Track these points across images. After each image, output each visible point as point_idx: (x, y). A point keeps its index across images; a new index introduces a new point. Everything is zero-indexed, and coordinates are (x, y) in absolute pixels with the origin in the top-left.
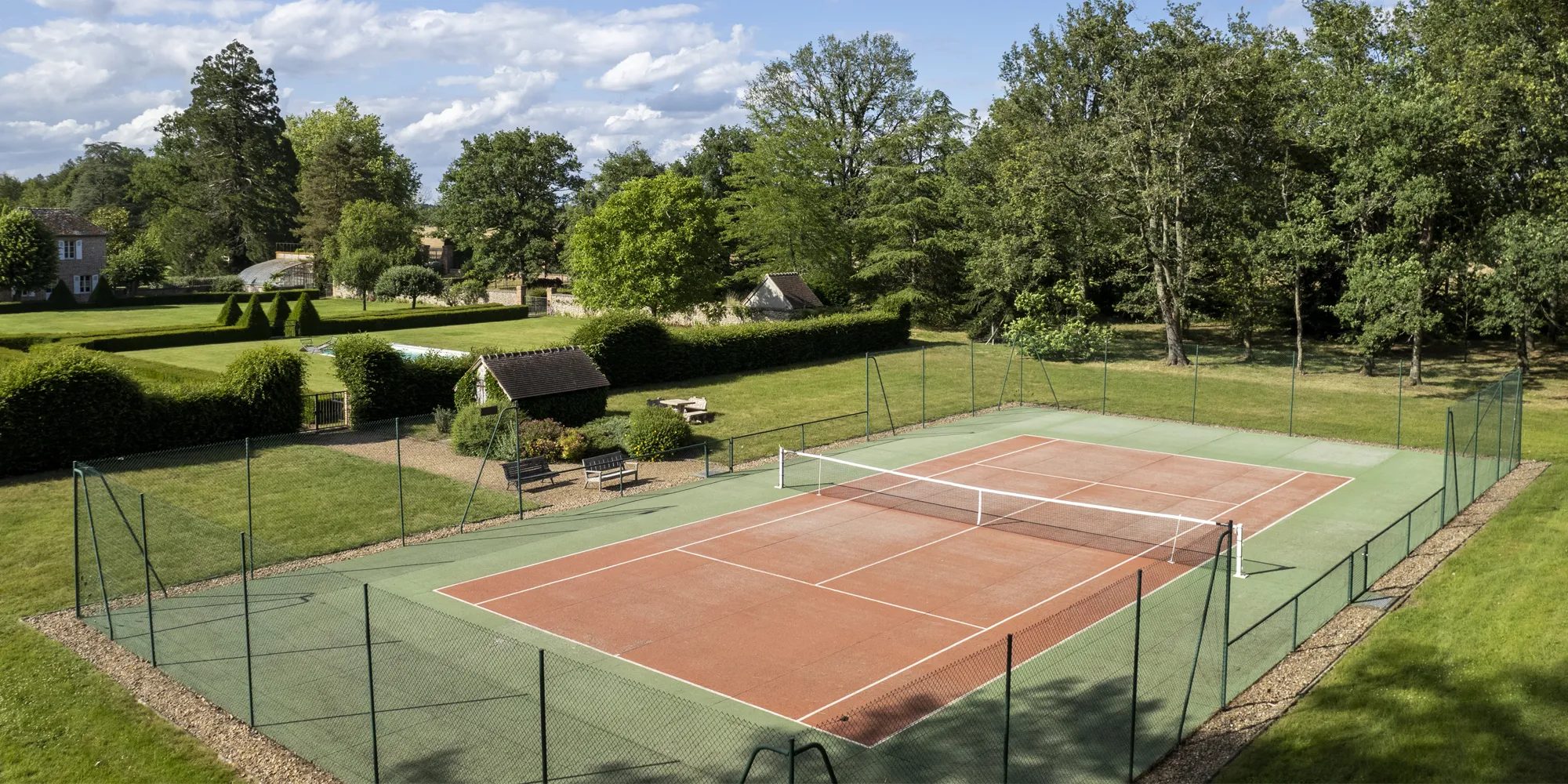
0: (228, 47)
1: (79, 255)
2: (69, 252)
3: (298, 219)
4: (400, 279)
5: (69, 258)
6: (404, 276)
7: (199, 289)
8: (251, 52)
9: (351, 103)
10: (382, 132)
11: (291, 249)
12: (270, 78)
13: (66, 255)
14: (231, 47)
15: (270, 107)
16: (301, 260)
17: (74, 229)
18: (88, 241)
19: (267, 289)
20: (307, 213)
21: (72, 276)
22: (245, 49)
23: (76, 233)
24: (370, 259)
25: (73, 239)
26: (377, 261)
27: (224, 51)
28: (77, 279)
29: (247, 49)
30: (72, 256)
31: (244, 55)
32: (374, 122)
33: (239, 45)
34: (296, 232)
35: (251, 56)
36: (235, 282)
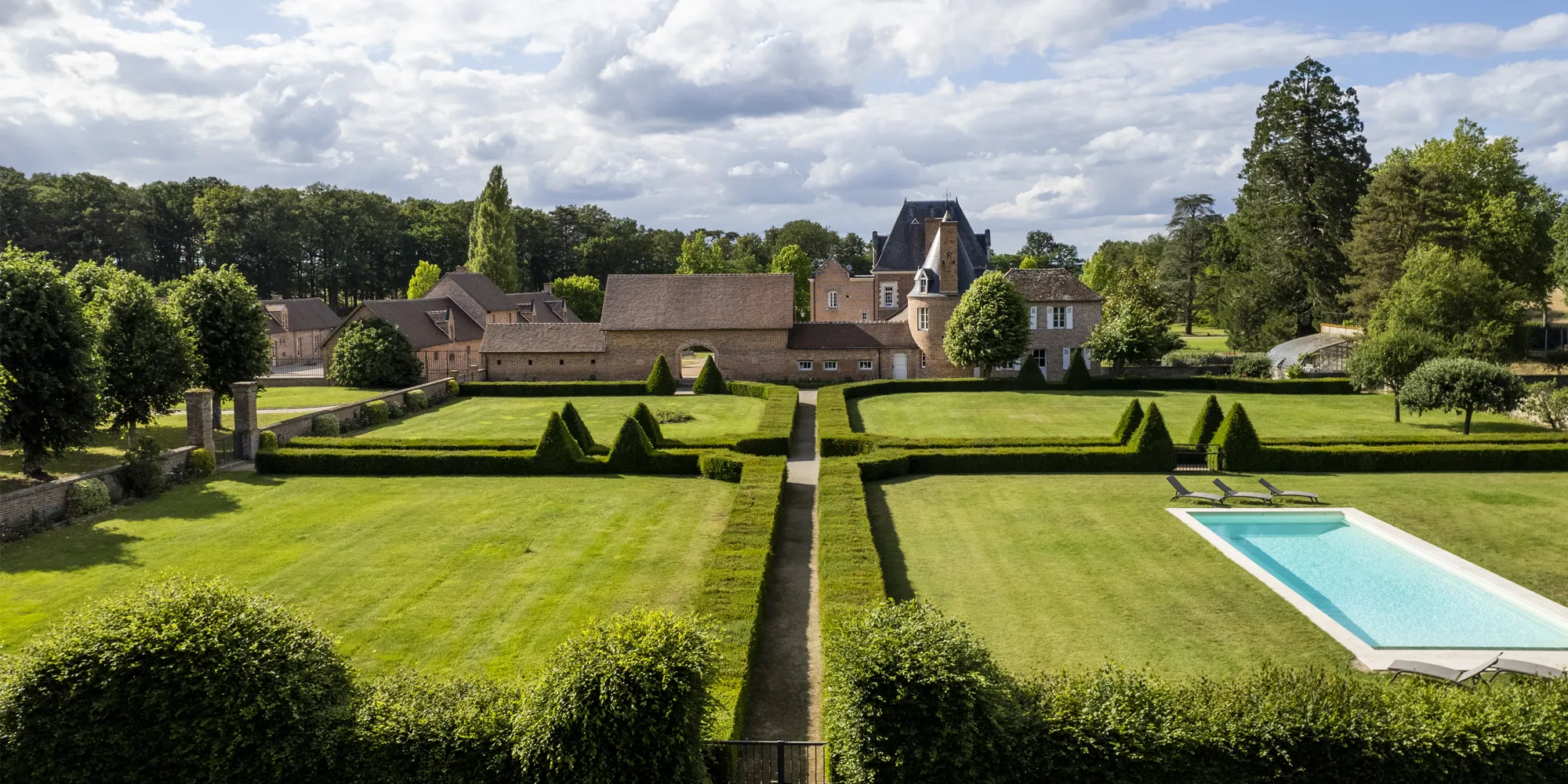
0: (1299, 67)
1: (1069, 325)
2: (1059, 320)
3: (1348, 280)
4: (1441, 381)
5: (1059, 327)
6: (1447, 377)
7: (1215, 372)
8: (1328, 70)
9: (1474, 125)
10: (1521, 158)
11: (1337, 321)
12: (1352, 99)
13: (1056, 324)
14: (1303, 68)
15: (1348, 136)
16: (1343, 337)
17: (1065, 294)
18: (1080, 307)
19: (1292, 375)
20: (1357, 273)
21: (1061, 348)
22: (1320, 67)
23: (1066, 297)
24: (1405, 343)
25: (1062, 305)
26: (1416, 347)
27: (1293, 73)
28: (1067, 351)
29: (1322, 66)
30: (1062, 324)
31: (1319, 74)
32: (1506, 147)
33: (1312, 63)
34: (1343, 298)
35: (1328, 74)
36: (1259, 362)
